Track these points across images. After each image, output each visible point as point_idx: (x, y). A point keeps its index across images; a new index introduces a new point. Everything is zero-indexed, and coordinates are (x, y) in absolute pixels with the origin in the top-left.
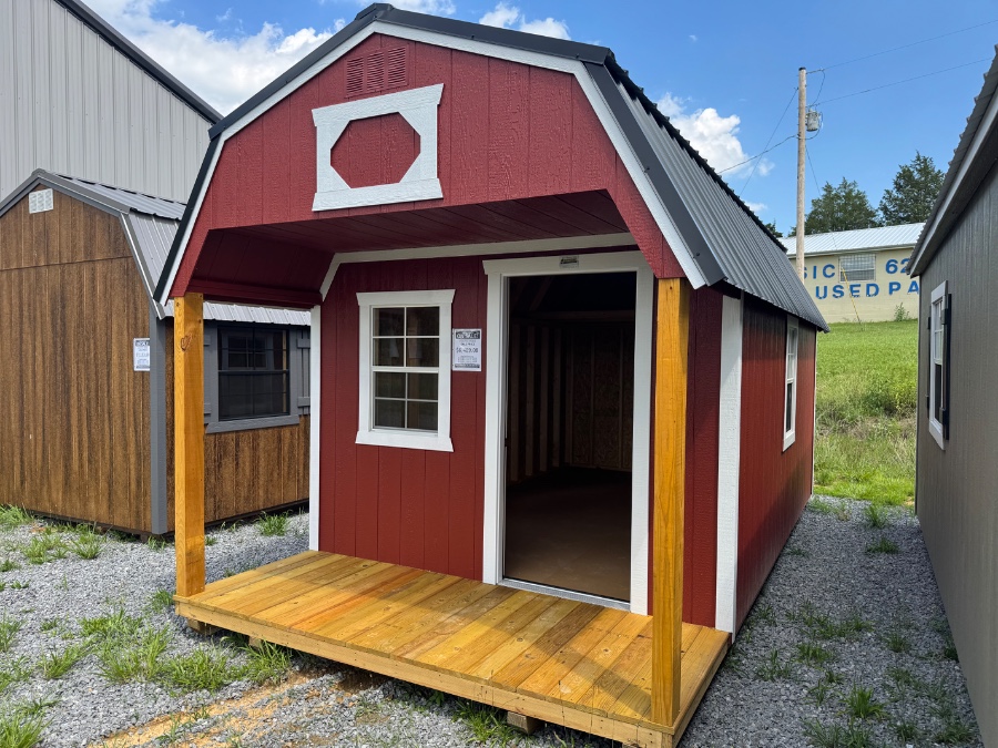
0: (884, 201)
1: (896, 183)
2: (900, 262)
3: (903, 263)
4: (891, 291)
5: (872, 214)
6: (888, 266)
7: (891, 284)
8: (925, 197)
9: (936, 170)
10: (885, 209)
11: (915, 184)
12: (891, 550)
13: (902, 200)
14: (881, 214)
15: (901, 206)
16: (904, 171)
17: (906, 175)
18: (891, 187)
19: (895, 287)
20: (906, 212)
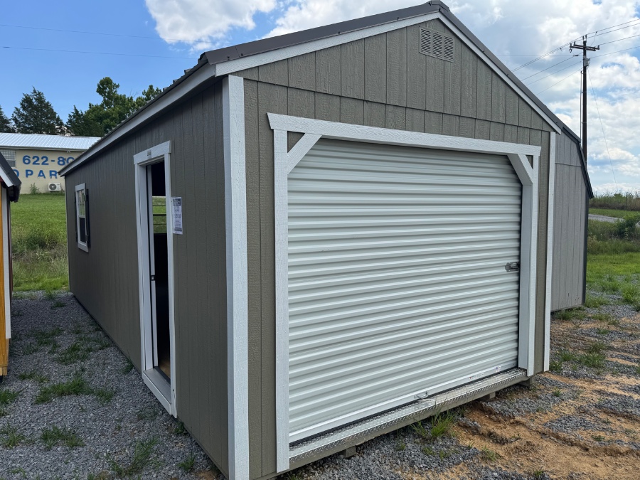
0: (15, 115)
1: (22, 104)
2: (31, 157)
3: (33, 158)
4: (27, 175)
5: (6, 121)
6: (24, 159)
7: (27, 171)
8: (42, 117)
9: (46, 101)
10: (15, 120)
11: (35, 108)
12: (61, 305)
13: (26, 116)
14: (13, 123)
15: (26, 120)
16: (26, 97)
17: (27, 100)
18: (19, 107)
19: (29, 173)
20: (29, 124)
